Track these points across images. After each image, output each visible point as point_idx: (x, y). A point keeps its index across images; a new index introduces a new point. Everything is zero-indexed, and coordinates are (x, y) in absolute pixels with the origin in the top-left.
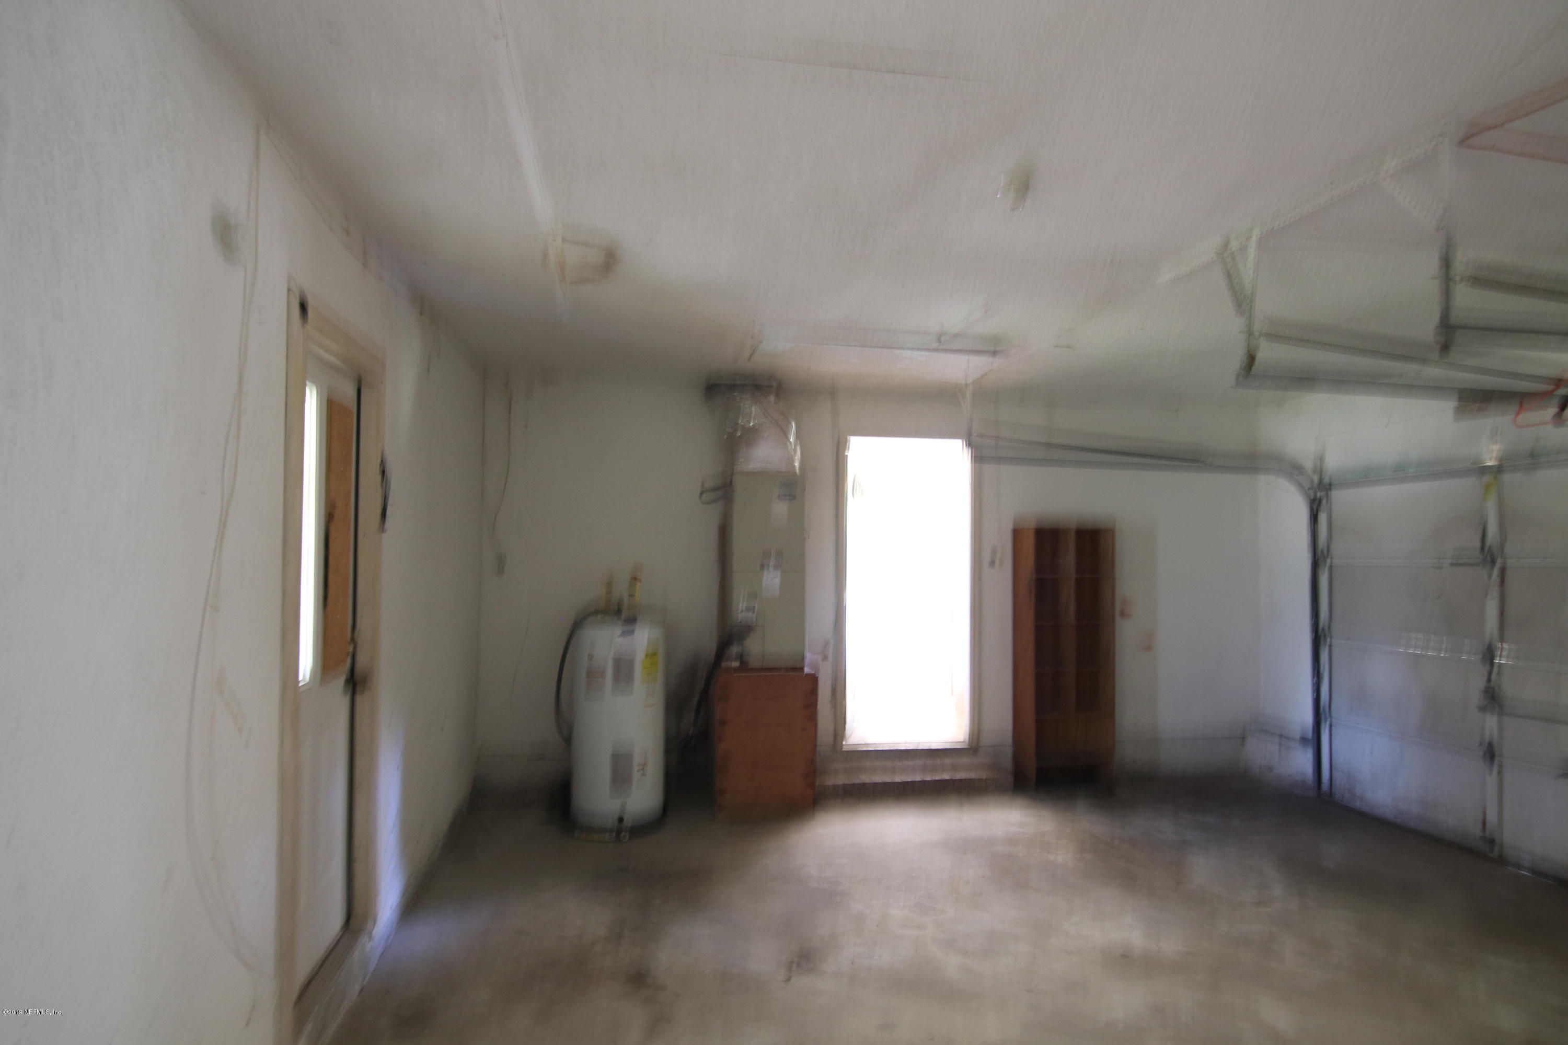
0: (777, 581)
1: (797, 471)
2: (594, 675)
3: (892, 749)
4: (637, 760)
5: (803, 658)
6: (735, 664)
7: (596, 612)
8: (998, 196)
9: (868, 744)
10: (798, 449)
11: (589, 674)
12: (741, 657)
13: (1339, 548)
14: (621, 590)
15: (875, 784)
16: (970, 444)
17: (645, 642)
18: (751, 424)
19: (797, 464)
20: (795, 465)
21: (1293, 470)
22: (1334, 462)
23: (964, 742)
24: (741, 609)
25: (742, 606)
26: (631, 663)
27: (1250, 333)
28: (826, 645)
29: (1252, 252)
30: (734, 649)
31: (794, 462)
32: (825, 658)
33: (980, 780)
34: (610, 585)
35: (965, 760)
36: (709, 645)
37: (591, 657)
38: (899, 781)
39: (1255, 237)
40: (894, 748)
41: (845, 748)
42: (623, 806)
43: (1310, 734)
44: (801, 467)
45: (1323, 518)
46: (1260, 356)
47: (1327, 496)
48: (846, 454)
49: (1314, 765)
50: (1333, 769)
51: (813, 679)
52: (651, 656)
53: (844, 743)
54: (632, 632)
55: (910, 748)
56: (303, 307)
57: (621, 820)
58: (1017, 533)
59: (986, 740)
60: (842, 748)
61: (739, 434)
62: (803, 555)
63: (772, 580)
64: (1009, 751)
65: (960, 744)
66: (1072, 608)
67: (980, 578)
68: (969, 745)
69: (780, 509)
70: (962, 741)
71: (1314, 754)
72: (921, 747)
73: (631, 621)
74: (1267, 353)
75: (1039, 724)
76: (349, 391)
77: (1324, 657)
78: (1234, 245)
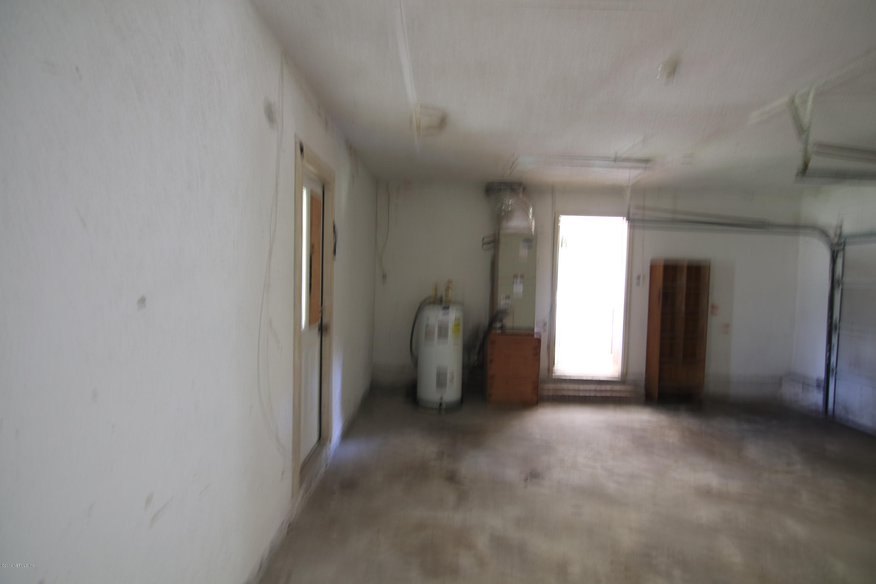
0: (521, 290)
1: (533, 234)
2: (429, 334)
3: (579, 379)
4: (449, 377)
5: (533, 330)
6: (499, 331)
7: (430, 303)
8: (658, 78)
9: (566, 376)
10: (534, 221)
11: (426, 334)
12: (502, 328)
13: (847, 279)
14: (441, 292)
15: (569, 396)
16: (628, 219)
17: (454, 319)
18: (509, 209)
19: (533, 230)
20: (532, 231)
21: (823, 233)
22: (847, 229)
23: (618, 378)
24: (502, 303)
25: (503, 303)
26: (447, 329)
27: (806, 151)
28: (545, 324)
29: (810, 103)
30: (498, 325)
31: (532, 229)
32: (545, 331)
33: (626, 397)
34: (436, 289)
35: (617, 387)
36: (485, 320)
37: (427, 326)
38: (583, 395)
39: (811, 96)
40: (580, 379)
41: (554, 377)
42: (441, 398)
43: (823, 384)
44: (535, 230)
45: (839, 261)
46: (811, 165)
47: (844, 249)
48: (559, 225)
49: (823, 401)
50: (836, 404)
51: (539, 341)
52: (457, 325)
53: (553, 375)
54: (448, 314)
55: (589, 379)
56: (302, 150)
57: (441, 405)
58: (653, 268)
59: (630, 377)
60: (552, 377)
61: (503, 214)
62: (535, 277)
63: (518, 288)
64: (643, 383)
65: (616, 378)
66: (683, 308)
67: (631, 292)
68: (621, 379)
69: (523, 252)
70: (617, 377)
71: (824, 395)
72: (594, 379)
73: (446, 308)
74: (815, 163)
75: (661, 370)
76: (319, 191)
77: (834, 340)
78: (797, 101)
